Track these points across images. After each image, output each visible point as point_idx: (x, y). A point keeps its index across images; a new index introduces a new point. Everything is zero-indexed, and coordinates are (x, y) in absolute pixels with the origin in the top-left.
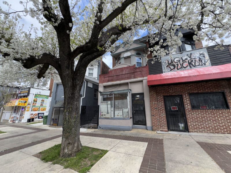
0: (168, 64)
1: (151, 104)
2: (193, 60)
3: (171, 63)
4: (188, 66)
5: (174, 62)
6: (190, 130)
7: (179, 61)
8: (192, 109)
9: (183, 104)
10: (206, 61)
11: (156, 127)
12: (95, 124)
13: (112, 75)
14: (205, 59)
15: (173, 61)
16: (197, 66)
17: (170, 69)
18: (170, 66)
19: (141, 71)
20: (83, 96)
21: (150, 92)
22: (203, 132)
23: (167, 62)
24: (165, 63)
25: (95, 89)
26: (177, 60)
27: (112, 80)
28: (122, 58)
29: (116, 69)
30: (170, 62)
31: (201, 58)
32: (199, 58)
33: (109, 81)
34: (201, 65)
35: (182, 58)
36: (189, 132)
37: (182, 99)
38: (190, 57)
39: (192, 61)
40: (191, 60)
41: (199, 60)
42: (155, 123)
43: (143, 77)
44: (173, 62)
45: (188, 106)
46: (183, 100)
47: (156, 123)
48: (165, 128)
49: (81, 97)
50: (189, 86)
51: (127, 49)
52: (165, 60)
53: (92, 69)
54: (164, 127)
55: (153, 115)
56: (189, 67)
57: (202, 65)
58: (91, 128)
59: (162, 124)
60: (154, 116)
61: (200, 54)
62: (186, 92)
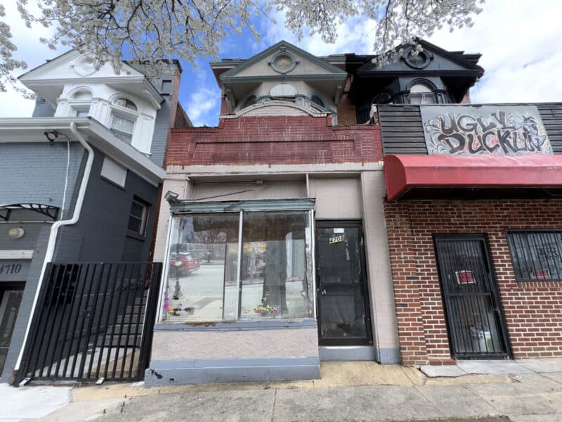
0: (443, 130)
1: (391, 260)
2: (509, 130)
3: (450, 130)
4: (497, 146)
5: (459, 129)
6: (518, 349)
7: (475, 126)
8: (517, 281)
9: (492, 262)
10: (541, 139)
11: (413, 349)
12: (130, 351)
13: (236, 140)
14: (537, 135)
15: (457, 123)
16: (521, 150)
17: (450, 149)
18: (450, 139)
19: (352, 141)
20: (70, 216)
21: (389, 215)
22: (550, 354)
23: (439, 124)
24: (433, 126)
25: (135, 197)
26: (468, 125)
27: (233, 159)
28: (264, 97)
29: (254, 118)
30: (448, 125)
31: (529, 129)
32: (525, 129)
33: (216, 159)
34: (530, 148)
35: (479, 120)
36: (512, 357)
37: (489, 246)
38: (502, 122)
39: (508, 134)
40: (506, 130)
41: (524, 134)
42: (410, 334)
43: (363, 161)
44: (458, 127)
45: (506, 269)
46: (489, 250)
47: (414, 334)
48: (442, 352)
49: (55, 219)
50: (504, 207)
51: (284, 71)
52: (434, 118)
53: (132, 120)
54: (439, 346)
55: (403, 305)
56: (500, 149)
57: (533, 150)
58: (100, 381)
59: (432, 336)
60: (406, 305)
61: (526, 120)
62: (498, 225)
